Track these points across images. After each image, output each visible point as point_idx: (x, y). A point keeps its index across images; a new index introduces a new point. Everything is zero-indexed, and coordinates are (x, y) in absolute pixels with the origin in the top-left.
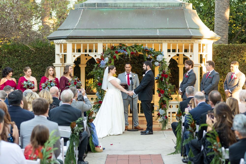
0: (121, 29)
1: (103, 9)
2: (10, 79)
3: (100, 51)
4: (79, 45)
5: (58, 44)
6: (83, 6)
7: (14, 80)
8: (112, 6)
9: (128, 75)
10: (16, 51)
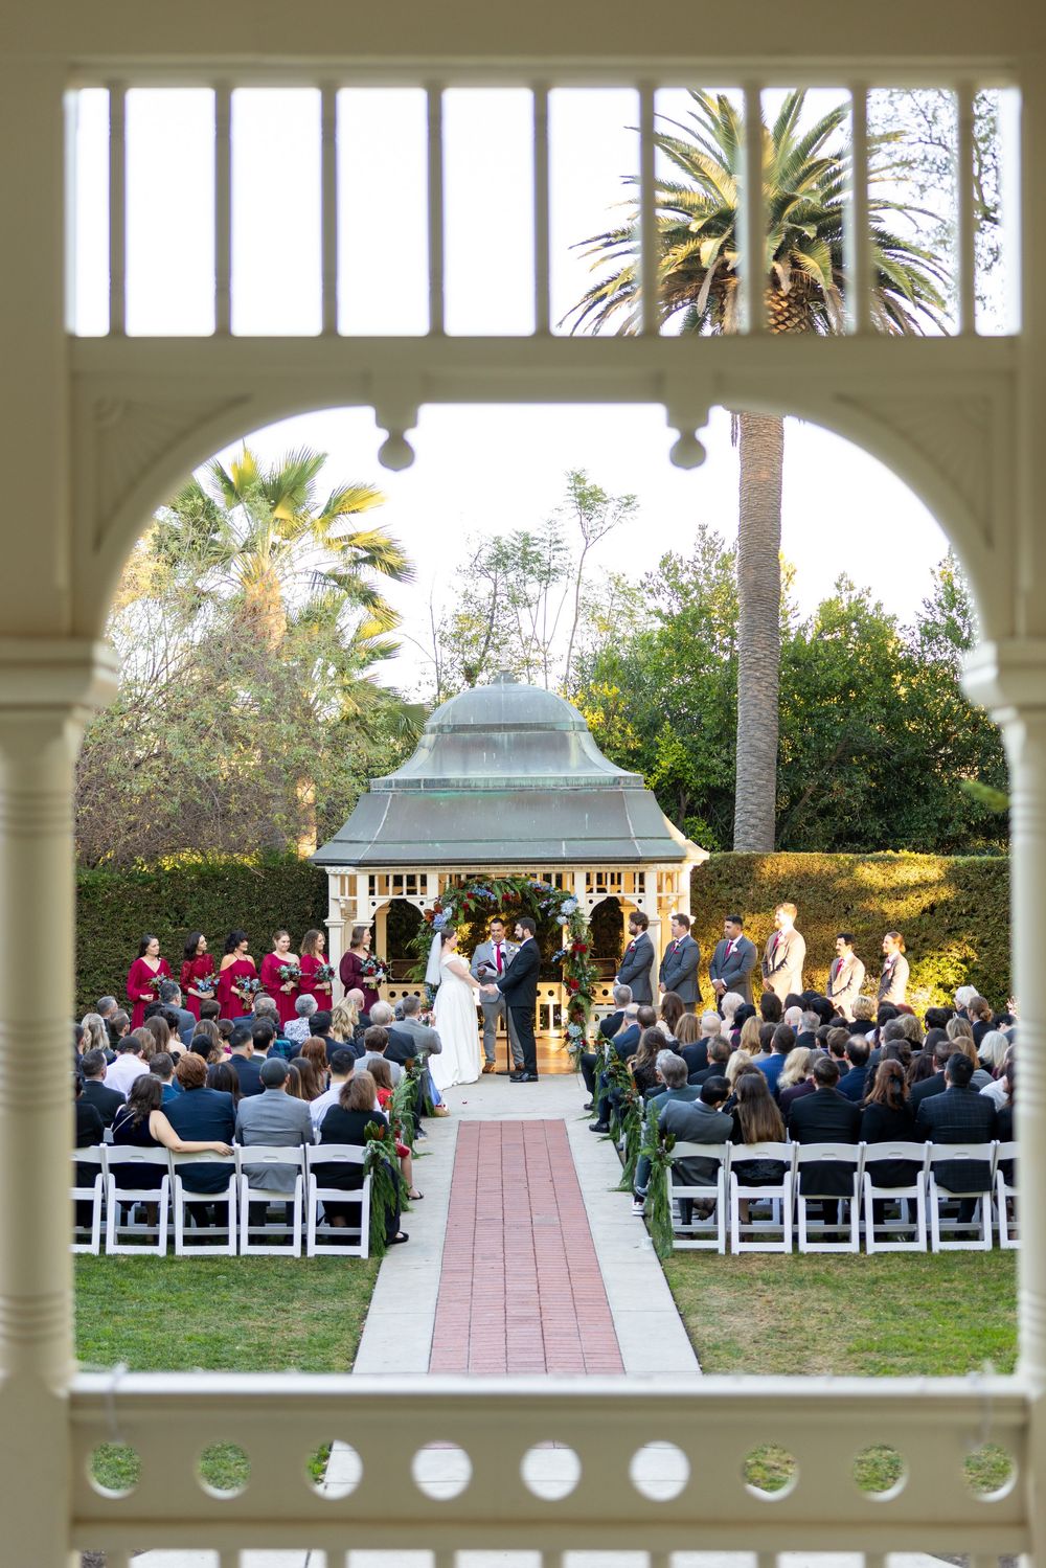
0: (481, 841)
1: (437, 795)
2: (243, 958)
3: (433, 892)
5: (337, 875)
6: (391, 786)
7: (250, 959)
8: (458, 787)
9: (498, 946)
10: (218, 878)
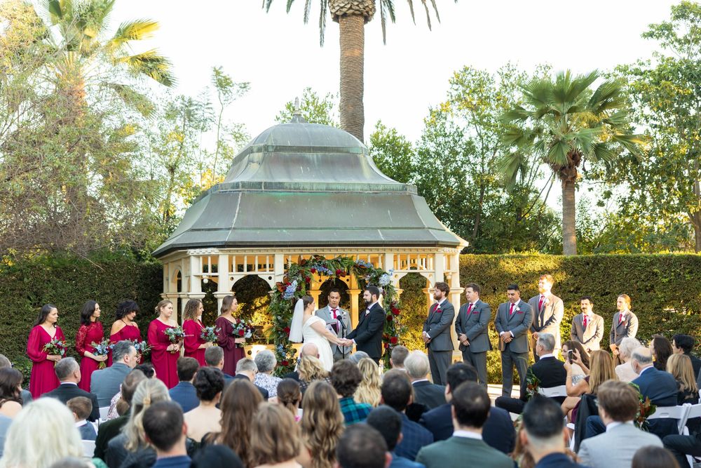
0: (316, 229)
1: (277, 194)
2: (130, 324)
3: (279, 269)
4: (240, 258)
5: (198, 257)
6: (238, 187)
8: (290, 189)
9: (334, 312)
10: (66, 270)
